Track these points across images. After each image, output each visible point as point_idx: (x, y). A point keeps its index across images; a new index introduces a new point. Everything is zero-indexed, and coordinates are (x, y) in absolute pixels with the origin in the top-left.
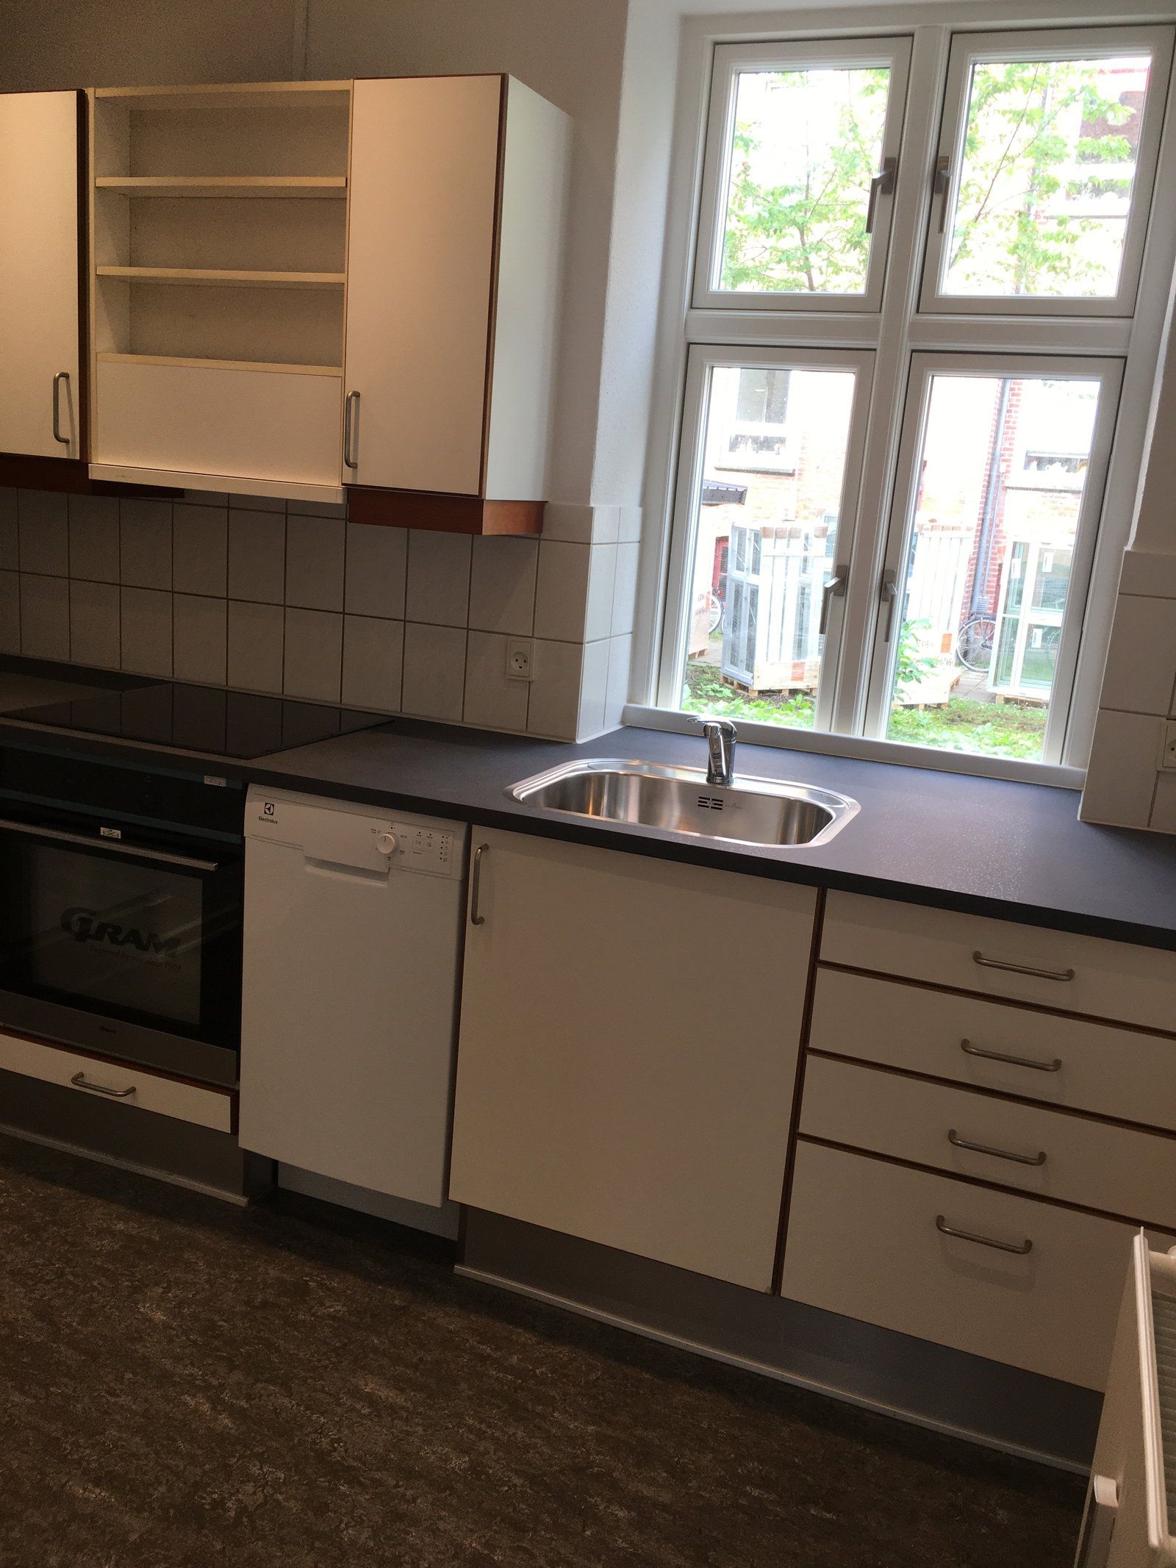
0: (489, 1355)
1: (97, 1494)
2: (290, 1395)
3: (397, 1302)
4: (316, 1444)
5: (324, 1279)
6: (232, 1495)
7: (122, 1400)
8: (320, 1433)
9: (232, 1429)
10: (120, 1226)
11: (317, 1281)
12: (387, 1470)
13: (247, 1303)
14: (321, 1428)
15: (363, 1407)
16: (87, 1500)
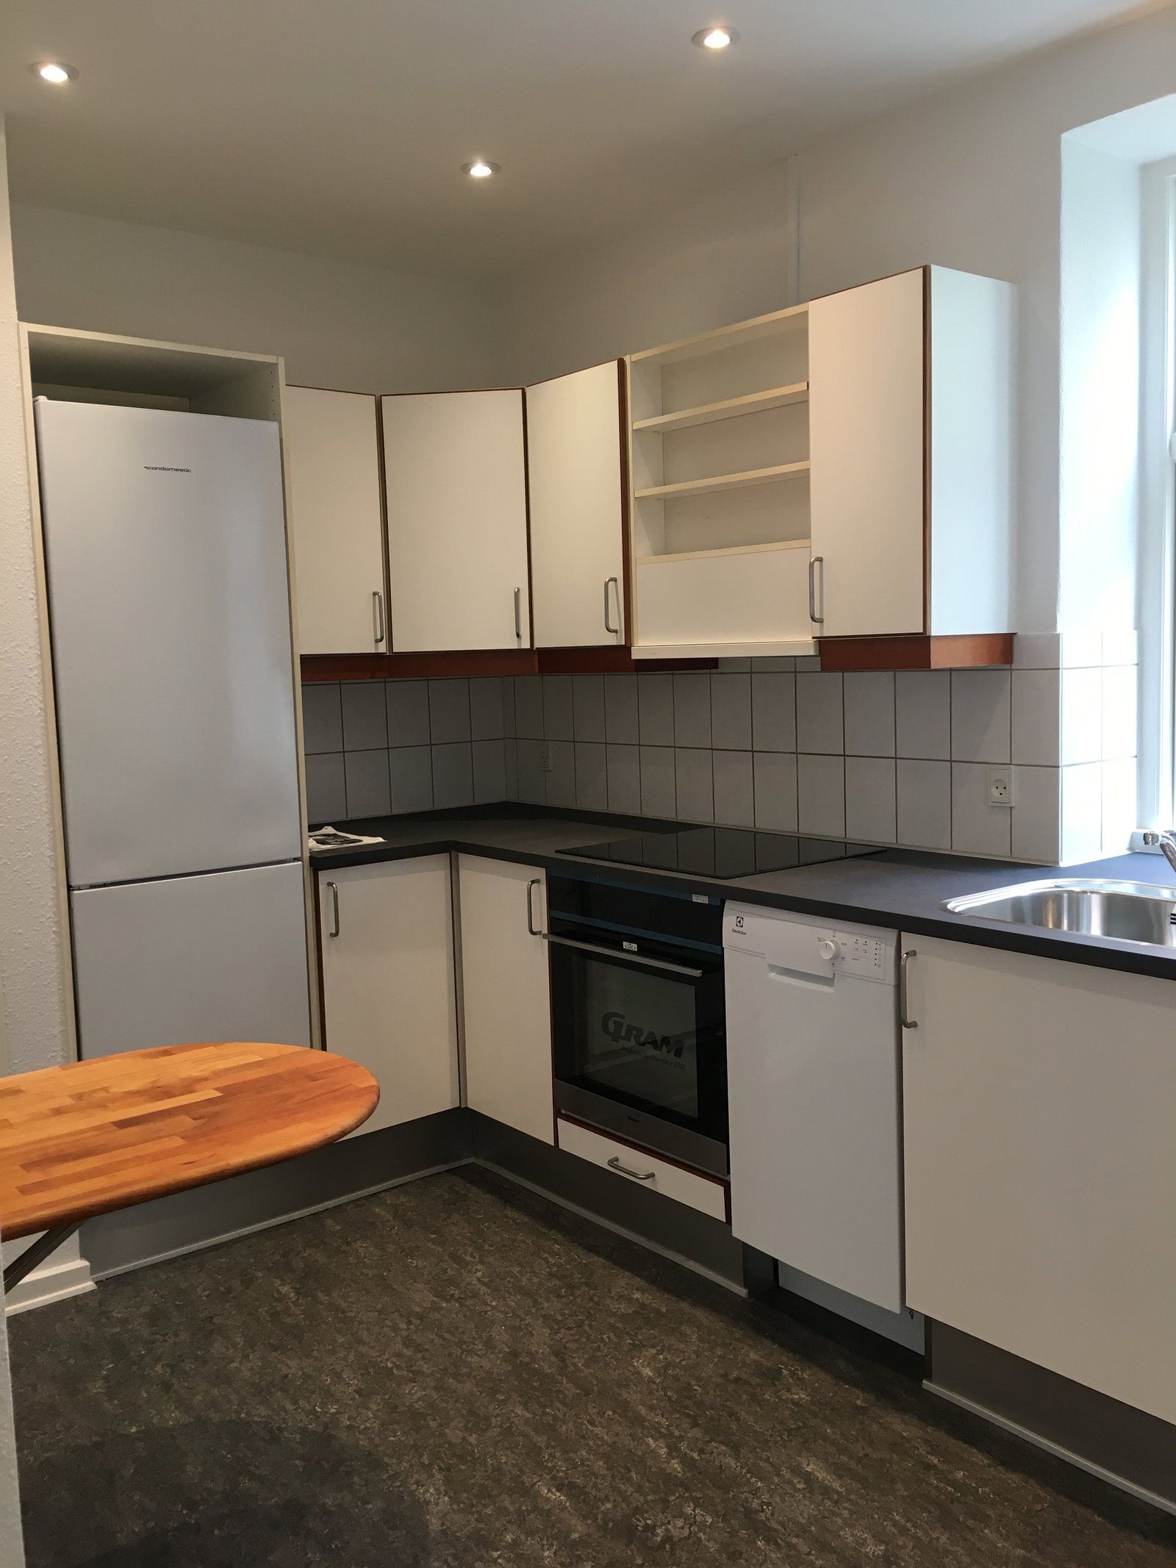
0: (935, 1466)
1: (557, 1496)
2: (737, 1459)
3: (859, 1402)
4: (747, 1502)
5: (797, 1370)
6: (663, 1524)
7: (597, 1430)
8: (754, 1495)
9: (679, 1472)
10: (637, 1295)
11: (790, 1370)
12: (804, 1539)
13: (725, 1376)
14: (757, 1489)
15: (799, 1482)
16: (548, 1499)
